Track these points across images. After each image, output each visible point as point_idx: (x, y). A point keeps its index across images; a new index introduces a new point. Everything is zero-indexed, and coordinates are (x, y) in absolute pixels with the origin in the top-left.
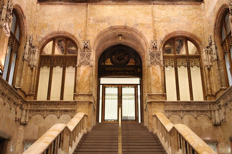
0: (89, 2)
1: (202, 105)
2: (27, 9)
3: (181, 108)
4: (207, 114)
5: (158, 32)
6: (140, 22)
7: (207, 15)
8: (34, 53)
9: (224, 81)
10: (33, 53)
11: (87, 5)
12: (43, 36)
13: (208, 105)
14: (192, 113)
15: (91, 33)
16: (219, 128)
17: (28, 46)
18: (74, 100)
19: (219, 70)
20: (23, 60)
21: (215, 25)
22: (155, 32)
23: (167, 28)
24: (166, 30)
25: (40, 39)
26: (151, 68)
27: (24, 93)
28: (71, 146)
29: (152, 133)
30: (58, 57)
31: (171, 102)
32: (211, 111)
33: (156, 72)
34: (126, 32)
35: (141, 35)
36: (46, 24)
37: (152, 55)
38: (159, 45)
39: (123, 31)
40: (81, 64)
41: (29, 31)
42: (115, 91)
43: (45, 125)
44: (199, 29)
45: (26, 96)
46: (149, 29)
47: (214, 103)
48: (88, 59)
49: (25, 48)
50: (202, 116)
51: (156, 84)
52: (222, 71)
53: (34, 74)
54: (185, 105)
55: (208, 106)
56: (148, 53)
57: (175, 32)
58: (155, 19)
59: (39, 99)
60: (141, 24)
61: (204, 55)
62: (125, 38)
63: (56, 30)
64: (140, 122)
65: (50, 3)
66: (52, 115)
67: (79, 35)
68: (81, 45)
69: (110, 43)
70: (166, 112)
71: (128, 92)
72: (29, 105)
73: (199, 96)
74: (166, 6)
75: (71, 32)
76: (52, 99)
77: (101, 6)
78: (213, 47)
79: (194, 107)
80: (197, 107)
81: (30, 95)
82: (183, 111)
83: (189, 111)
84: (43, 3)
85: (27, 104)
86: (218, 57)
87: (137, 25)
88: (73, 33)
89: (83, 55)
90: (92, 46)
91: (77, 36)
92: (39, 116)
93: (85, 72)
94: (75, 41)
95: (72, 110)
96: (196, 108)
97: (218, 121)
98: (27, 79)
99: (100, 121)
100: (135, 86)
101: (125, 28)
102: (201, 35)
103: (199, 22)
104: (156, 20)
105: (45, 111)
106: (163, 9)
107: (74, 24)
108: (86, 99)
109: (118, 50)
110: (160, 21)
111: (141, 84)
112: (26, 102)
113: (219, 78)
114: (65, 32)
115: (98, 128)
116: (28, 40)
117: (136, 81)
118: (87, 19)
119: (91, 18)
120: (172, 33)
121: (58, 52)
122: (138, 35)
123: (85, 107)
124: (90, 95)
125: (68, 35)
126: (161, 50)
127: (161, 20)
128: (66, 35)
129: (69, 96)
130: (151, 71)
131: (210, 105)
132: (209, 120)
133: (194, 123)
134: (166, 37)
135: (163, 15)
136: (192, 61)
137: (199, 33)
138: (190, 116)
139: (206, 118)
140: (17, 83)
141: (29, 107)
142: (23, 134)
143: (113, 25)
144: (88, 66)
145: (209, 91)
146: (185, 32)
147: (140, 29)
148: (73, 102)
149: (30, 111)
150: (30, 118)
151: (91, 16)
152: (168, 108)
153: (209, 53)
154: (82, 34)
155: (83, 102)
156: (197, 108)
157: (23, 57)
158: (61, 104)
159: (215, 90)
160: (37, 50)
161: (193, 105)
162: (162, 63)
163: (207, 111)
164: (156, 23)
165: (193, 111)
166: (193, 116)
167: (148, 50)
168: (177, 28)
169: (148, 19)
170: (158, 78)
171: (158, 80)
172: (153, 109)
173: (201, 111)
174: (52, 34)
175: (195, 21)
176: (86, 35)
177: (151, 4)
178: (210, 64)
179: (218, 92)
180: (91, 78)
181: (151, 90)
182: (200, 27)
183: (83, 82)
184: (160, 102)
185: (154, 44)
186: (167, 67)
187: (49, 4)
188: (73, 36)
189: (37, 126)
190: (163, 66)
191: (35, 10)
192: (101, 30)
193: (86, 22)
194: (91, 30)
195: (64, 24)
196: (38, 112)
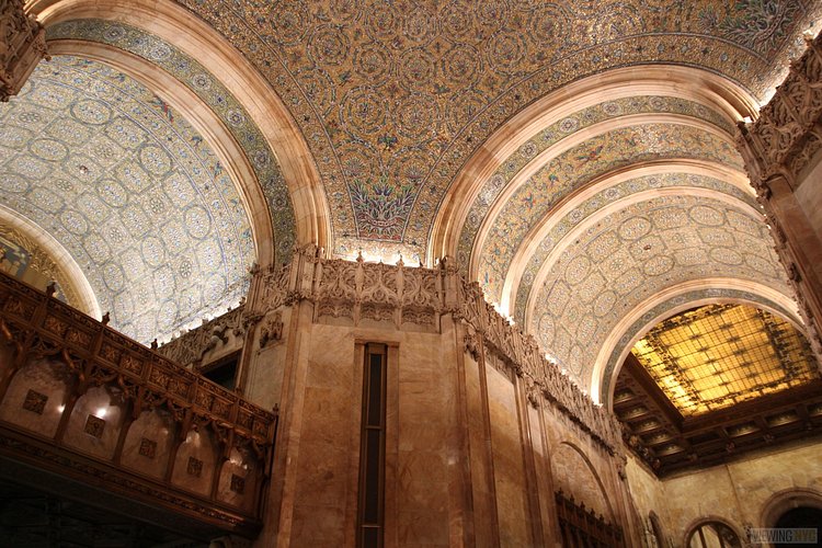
0: (727, 463)
6: (816, 477)
11: (726, 466)
12: (684, 529)
15: (748, 510)
25: (681, 535)
34: (801, 494)
36: (681, 510)
39: (796, 494)
41: (666, 531)
62: (801, 500)
63: (697, 515)
65: (674, 476)
67: (733, 517)
68: (742, 532)
69: (781, 510)
75: (719, 515)
77: (748, 463)
84: (666, 479)
87: (815, 482)
88: (723, 516)
91: (730, 519)
94: (731, 527)
101: (797, 490)
107: (719, 500)
114: (711, 516)
116: (669, 543)
118: (734, 489)
119: (740, 486)
151: (739, 483)
154: (737, 514)
174: (694, 522)
176: (742, 516)
188: (724, 520)
191: (660, 495)
192: (762, 502)
193: (735, 495)
194: (746, 505)
195: (705, 503)
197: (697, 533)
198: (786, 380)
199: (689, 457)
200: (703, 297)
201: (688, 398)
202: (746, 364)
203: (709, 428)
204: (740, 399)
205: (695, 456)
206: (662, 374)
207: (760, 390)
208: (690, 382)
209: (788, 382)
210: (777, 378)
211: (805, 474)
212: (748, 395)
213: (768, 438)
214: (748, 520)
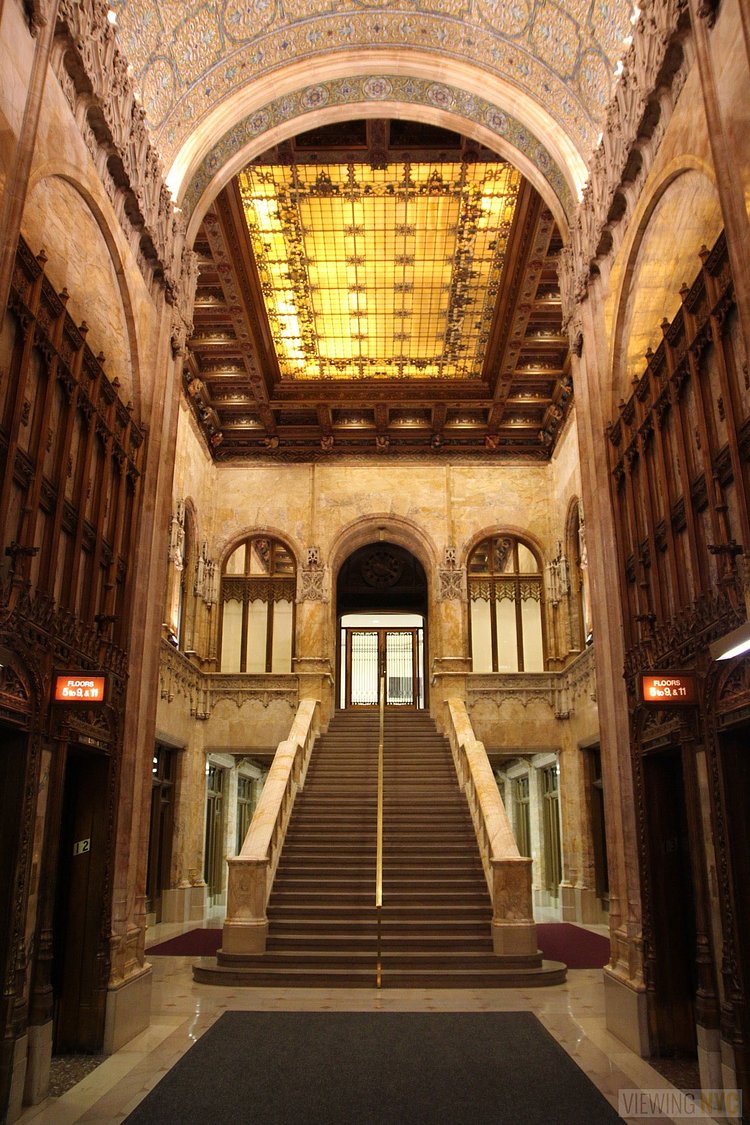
0: (316, 461)
2: (199, 493)
3: (497, 686)
4: (547, 698)
5: (459, 527)
6: (422, 505)
7: (556, 493)
9: (576, 636)
10: (210, 575)
11: (313, 466)
12: (227, 537)
13: (549, 681)
14: (518, 695)
15: (323, 530)
16: (566, 723)
17: (201, 565)
18: (292, 671)
19: (570, 614)
20: (196, 596)
21: (567, 523)
22: (453, 527)
23: (476, 518)
24: (474, 523)
25: (221, 544)
26: (443, 606)
27: (199, 659)
28: (301, 768)
29: (441, 735)
30: (259, 581)
31: (479, 675)
32: (553, 692)
33: (453, 613)
34: (394, 524)
35: (424, 535)
36: (232, 511)
37: (446, 579)
38: (460, 555)
39: (387, 523)
40: (305, 597)
41: (201, 533)
42: (372, 640)
43: (242, 719)
44: (541, 521)
45: (202, 664)
46: (441, 522)
47: (560, 676)
48: (318, 588)
49: (197, 570)
50: (537, 701)
51: (452, 638)
52: (576, 616)
53: (213, 619)
54: (506, 681)
55: (549, 682)
56: (438, 573)
57: (491, 529)
58: (453, 499)
59: (224, 671)
60: (424, 509)
61: (547, 576)
62: (391, 532)
63: (252, 524)
64: (422, 707)
65: (236, 462)
66: (253, 701)
67: (299, 533)
68: (304, 556)
69: (361, 541)
70: (468, 695)
71: (399, 644)
72: (209, 681)
73: (534, 664)
74: (475, 469)
75: (281, 529)
76: (250, 670)
77: (343, 469)
78: (563, 565)
79: (522, 685)
80: (527, 683)
81: (209, 663)
82: (502, 692)
83: (514, 692)
84: (223, 465)
85: (206, 680)
86: (569, 588)
87: (417, 512)
88: (285, 530)
89: (307, 579)
90: (325, 559)
91: (294, 536)
92: (228, 703)
93: (312, 615)
94: (291, 547)
95: (291, 692)
96: (527, 686)
97: (565, 711)
99: (343, 706)
100: (413, 631)
101: (392, 517)
102: (545, 533)
103: (541, 504)
104: (456, 499)
105: (240, 694)
106: (469, 475)
107: (288, 509)
108: (318, 670)
109: (378, 554)
110: (464, 504)
111: (425, 628)
112: (204, 676)
113: (568, 631)
114: (269, 529)
115: (341, 724)
116: (201, 551)
117: (416, 620)
118: (313, 499)
119: (323, 496)
120: (486, 530)
121: (258, 569)
122: (418, 532)
123: (315, 686)
124: (324, 662)
125: (276, 535)
126: (464, 567)
127: (465, 500)
128: (271, 534)
129: (282, 666)
130: (443, 612)
131: (552, 679)
132: (550, 708)
134: (475, 537)
135: (469, 489)
136: (526, 587)
137: (540, 530)
138: (515, 702)
139: (544, 705)
140: (187, 642)
141: (210, 686)
142: (202, 736)
143: (367, 511)
144: (319, 602)
145: (553, 652)
146: (514, 528)
147: (422, 521)
148: (293, 676)
149: (211, 692)
150: (212, 707)
151: (322, 492)
152: (473, 687)
153: (555, 573)
154: (305, 533)
155: (312, 676)
156: (529, 686)
157: (195, 589)
158: (269, 681)
159: (564, 650)
160: (216, 568)
161: (521, 680)
162: (465, 595)
163: (547, 692)
164: (456, 506)
165: (521, 692)
166: (520, 702)
167: (438, 567)
168: (497, 519)
169: (439, 499)
170: (457, 626)
171: (456, 630)
172: (445, 690)
173: (535, 692)
174: (243, 532)
175: (533, 502)
176: (312, 536)
177: (445, 465)
178: (559, 597)
179: (566, 658)
180: (326, 628)
181: (441, 652)
182: (545, 517)
183: (310, 634)
184: (459, 675)
185: (451, 555)
186: (475, 602)
187: (234, 466)
188: (286, 537)
189: (227, 722)
190: (467, 600)
191: (209, 483)
192: (344, 524)
193: (313, 506)
194: (322, 523)
195: (268, 509)
196: (227, 696)
197: (243, 547)
198: (439, 362)
199: (267, 440)
200: (421, 99)
201: (300, 343)
202: (402, 314)
203: (311, 403)
204: (370, 371)
205: (275, 443)
206: (278, 283)
207: (401, 366)
208: (313, 315)
209: (441, 366)
210: (430, 354)
211: (409, 499)
212: (381, 369)
213: (382, 443)
214: (318, 543)
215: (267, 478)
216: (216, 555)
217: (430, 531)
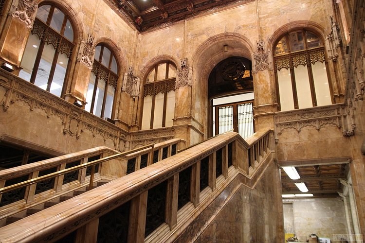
0: (186, 18)
1: (327, 111)
3: (297, 118)
4: (335, 122)
5: (265, 30)
6: (243, 24)
8: (136, 84)
11: (185, 21)
13: (336, 110)
14: (312, 123)
15: (189, 49)
16: (353, 139)
17: (126, 77)
18: (173, 125)
20: (122, 92)
23: (275, 22)
24: (274, 26)
26: (257, 75)
27: (127, 125)
30: (160, 83)
31: (286, 113)
32: (339, 118)
33: (264, 78)
34: (229, 39)
35: (245, 39)
36: (147, 52)
37: (258, 59)
38: (266, 45)
40: (179, 85)
44: (319, 13)
45: (129, 128)
46: (254, 30)
47: (343, 106)
48: (186, 79)
49: (123, 80)
50: (328, 125)
51: (264, 93)
53: (136, 104)
54: (303, 114)
55: (336, 112)
56: (253, 57)
57: (287, 25)
58: (260, 16)
59: (143, 129)
60: (244, 26)
61: (327, 45)
62: (233, 48)
63: (156, 55)
65: (150, 30)
68: (179, 64)
70: (277, 127)
71: (245, 111)
72: (132, 136)
73: (325, 99)
75: (170, 54)
76: (154, 128)
77: (199, 18)
79: (315, 116)
80: (319, 114)
81: (133, 126)
82: (300, 122)
83: (309, 121)
85: (130, 136)
87: (240, 28)
89: (181, 76)
90: (190, 64)
91: (175, 57)
93: (183, 94)
96: (319, 116)
97: (350, 129)
98: (130, 110)
100: (252, 102)
101: (226, 35)
102: (322, 20)
103: (318, 4)
104: (262, 16)
107: (173, 44)
108: (185, 123)
110: (267, 17)
112: (129, 134)
118: (185, 36)
119: (190, 34)
120: (283, 28)
122: (241, 39)
123: (183, 132)
126: (269, 50)
127: (267, 15)
128: (166, 59)
130: (258, 79)
131: (338, 109)
132: (338, 130)
133: (316, 136)
134: (275, 33)
135: (270, 9)
136: (313, 56)
137: (319, 18)
138: (310, 128)
139: (333, 128)
140: (116, 115)
141: (132, 139)
143: (212, 35)
144: (187, 86)
145: (337, 91)
146: (301, 22)
147: (242, 32)
148: (173, 127)
149: (133, 142)
151: (189, 32)
152: (279, 121)
154: (180, 54)
155: (181, 126)
157: (122, 88)
158: (160, 132)
159: (343, 88)
160: (139, 80)
161: (314, 112)
163: (335, 118)
164: (262, 20)
165: (314, 121)
166: (315, 128)
167: (254, 54)
168: (289, 20)
169: (253, 18)
170: (267, 86)
171: (266, 88)
172: (260, 125)
173: (325, 119)
174: (153, 60)
175: (313, 4)
176: (184, 54)
177: (255, 1)
178: (336, 54)
181: (258, 102)
182: (321, 10)
183: (182, 104)
184: (269, 114)
185: (260, 45)
186: (279, 71)
187: (149, 32)
190: (272, 69)
191: (135, 41)
192: (200, 44)
193: (184, 40)
194: (189, 47)
195: (163, 47)
196: (140, 143)
199: (162, 14)
214: (187, 56)
215: (164, 33)
216: (139, 74)
217: (248, 36)
